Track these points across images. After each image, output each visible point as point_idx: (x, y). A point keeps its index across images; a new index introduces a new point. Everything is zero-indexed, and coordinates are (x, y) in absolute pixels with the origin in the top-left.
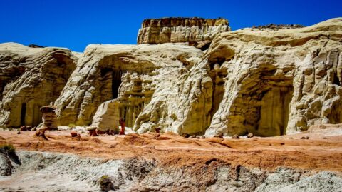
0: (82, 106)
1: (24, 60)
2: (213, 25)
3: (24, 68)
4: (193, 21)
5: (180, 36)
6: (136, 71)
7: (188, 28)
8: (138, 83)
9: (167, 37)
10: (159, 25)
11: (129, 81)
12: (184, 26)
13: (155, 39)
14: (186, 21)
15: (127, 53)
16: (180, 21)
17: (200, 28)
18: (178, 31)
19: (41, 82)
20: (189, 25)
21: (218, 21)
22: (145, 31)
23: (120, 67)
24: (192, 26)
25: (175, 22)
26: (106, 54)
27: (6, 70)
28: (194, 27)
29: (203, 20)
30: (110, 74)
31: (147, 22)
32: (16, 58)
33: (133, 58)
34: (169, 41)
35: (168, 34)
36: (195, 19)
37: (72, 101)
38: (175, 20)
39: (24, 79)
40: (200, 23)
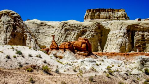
0: (127, 45)
1: (86, 27)
2: (118, 11)
3: (86, 30)
4: (109, 10)
5: (104, 16)
6: (141, 31)
7: (108, 13)
8: (143, 36)
9: (98, 17)
10: (95, 12)
11: (138, 35)
12: (106, 12)
13: (93, 17)
14: (106, 10)
15: (137, 24)
16: (104, 10)
17: (113, 13)
18: (103, 14)
19: (94, 35)
20: (108, 12)
21: (120, 10)
22: (89, 14)
23: (133, 29)
24: (109, 12)
25: (102, 11)
26: (128, 25)
27: (81, 31)
28: (110, 12)
29: (114, 9)
30: (130, 32)
31: (90, 11)
32: (82, 26)
33: (140, 26)
34: (99, 19)
35: (99, 15)
36: (111, 9)
37: (123, 43)
38: (102, 9)
39: (88, 35)
40: (113, 11)
